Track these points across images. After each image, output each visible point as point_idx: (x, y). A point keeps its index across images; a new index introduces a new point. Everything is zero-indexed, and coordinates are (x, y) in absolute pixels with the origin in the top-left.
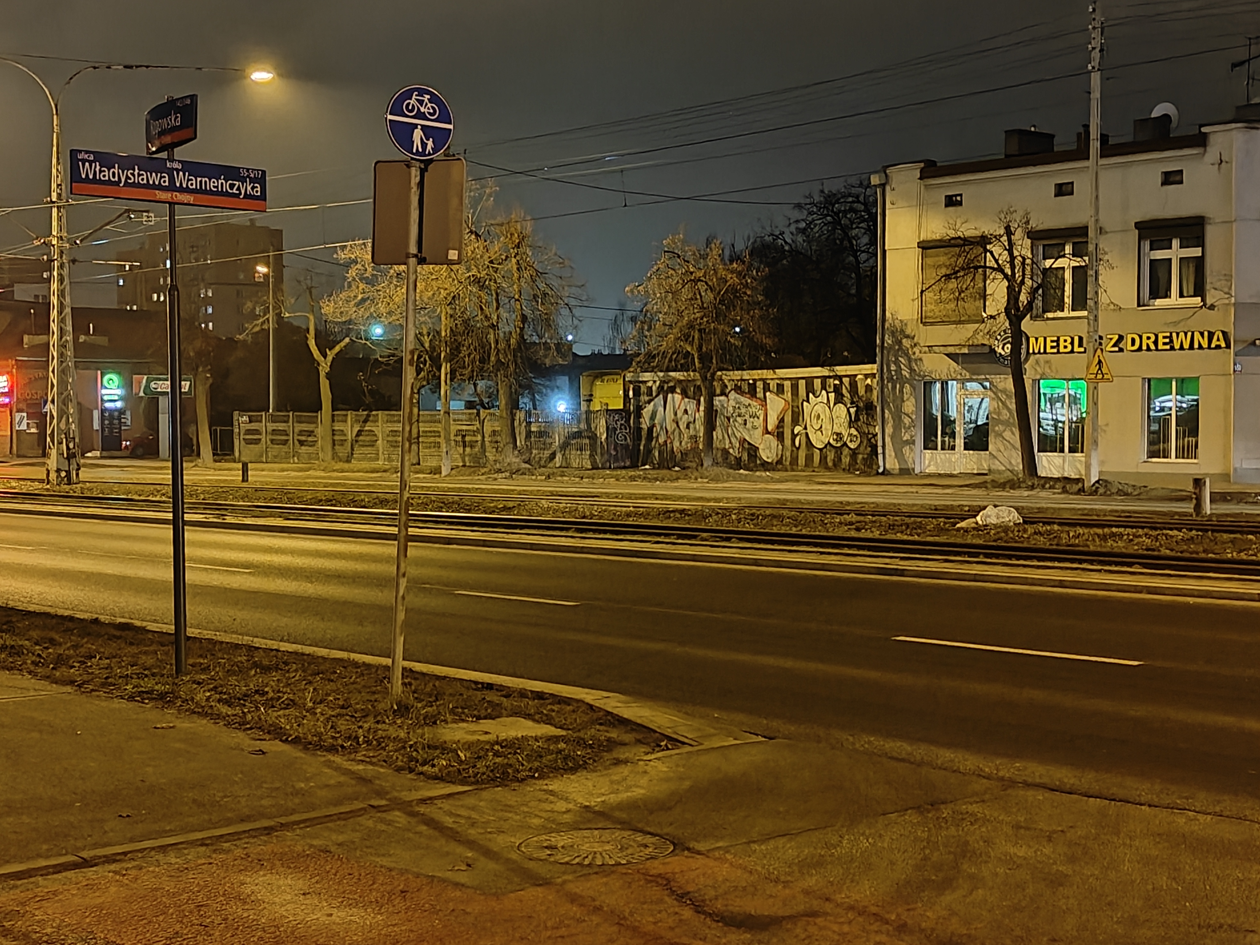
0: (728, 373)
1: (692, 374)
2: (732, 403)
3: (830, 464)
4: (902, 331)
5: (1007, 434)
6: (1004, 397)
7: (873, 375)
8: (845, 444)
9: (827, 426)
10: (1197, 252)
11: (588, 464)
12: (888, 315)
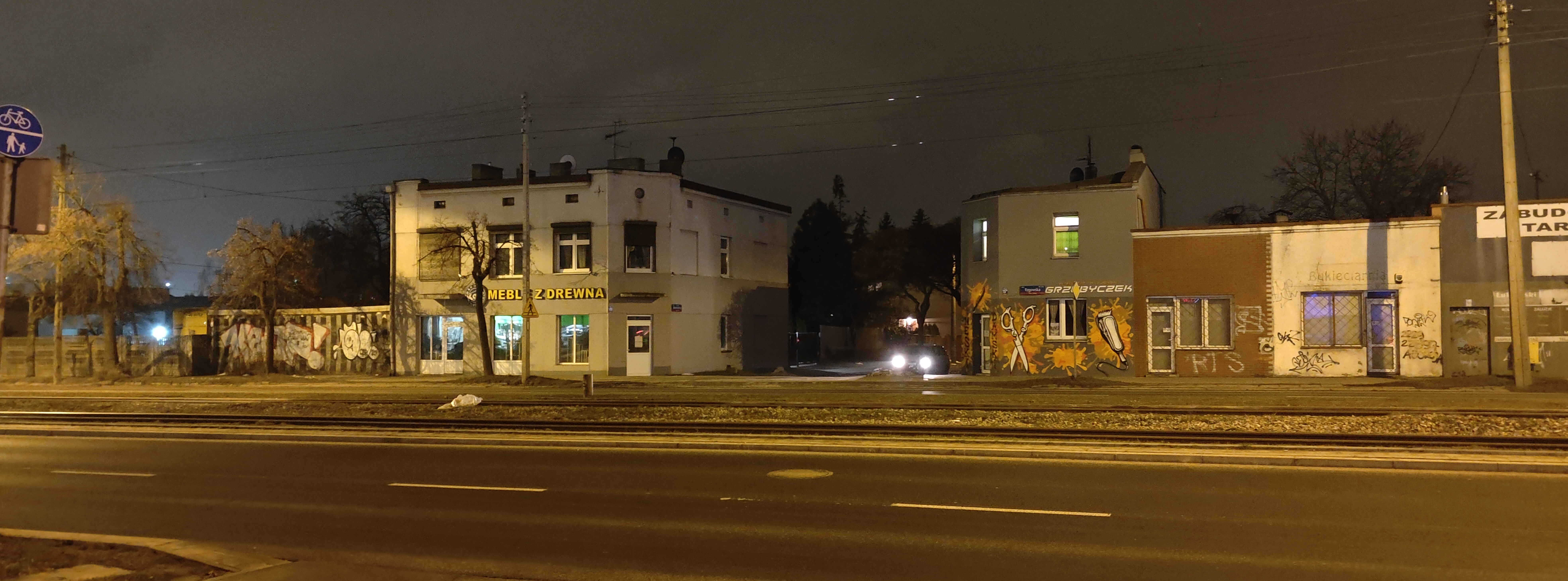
0: (285, 310)
1: (259, 311)
2: (288, 330)
3: (358, 370)
4: (407, 285)
5: (475, 349)
6: (472, 326)
7: (387, 313)
8: (368, 357)
9: (356, 345)
10: (586, 242)
11: (177, 373)
12: (397, 274)
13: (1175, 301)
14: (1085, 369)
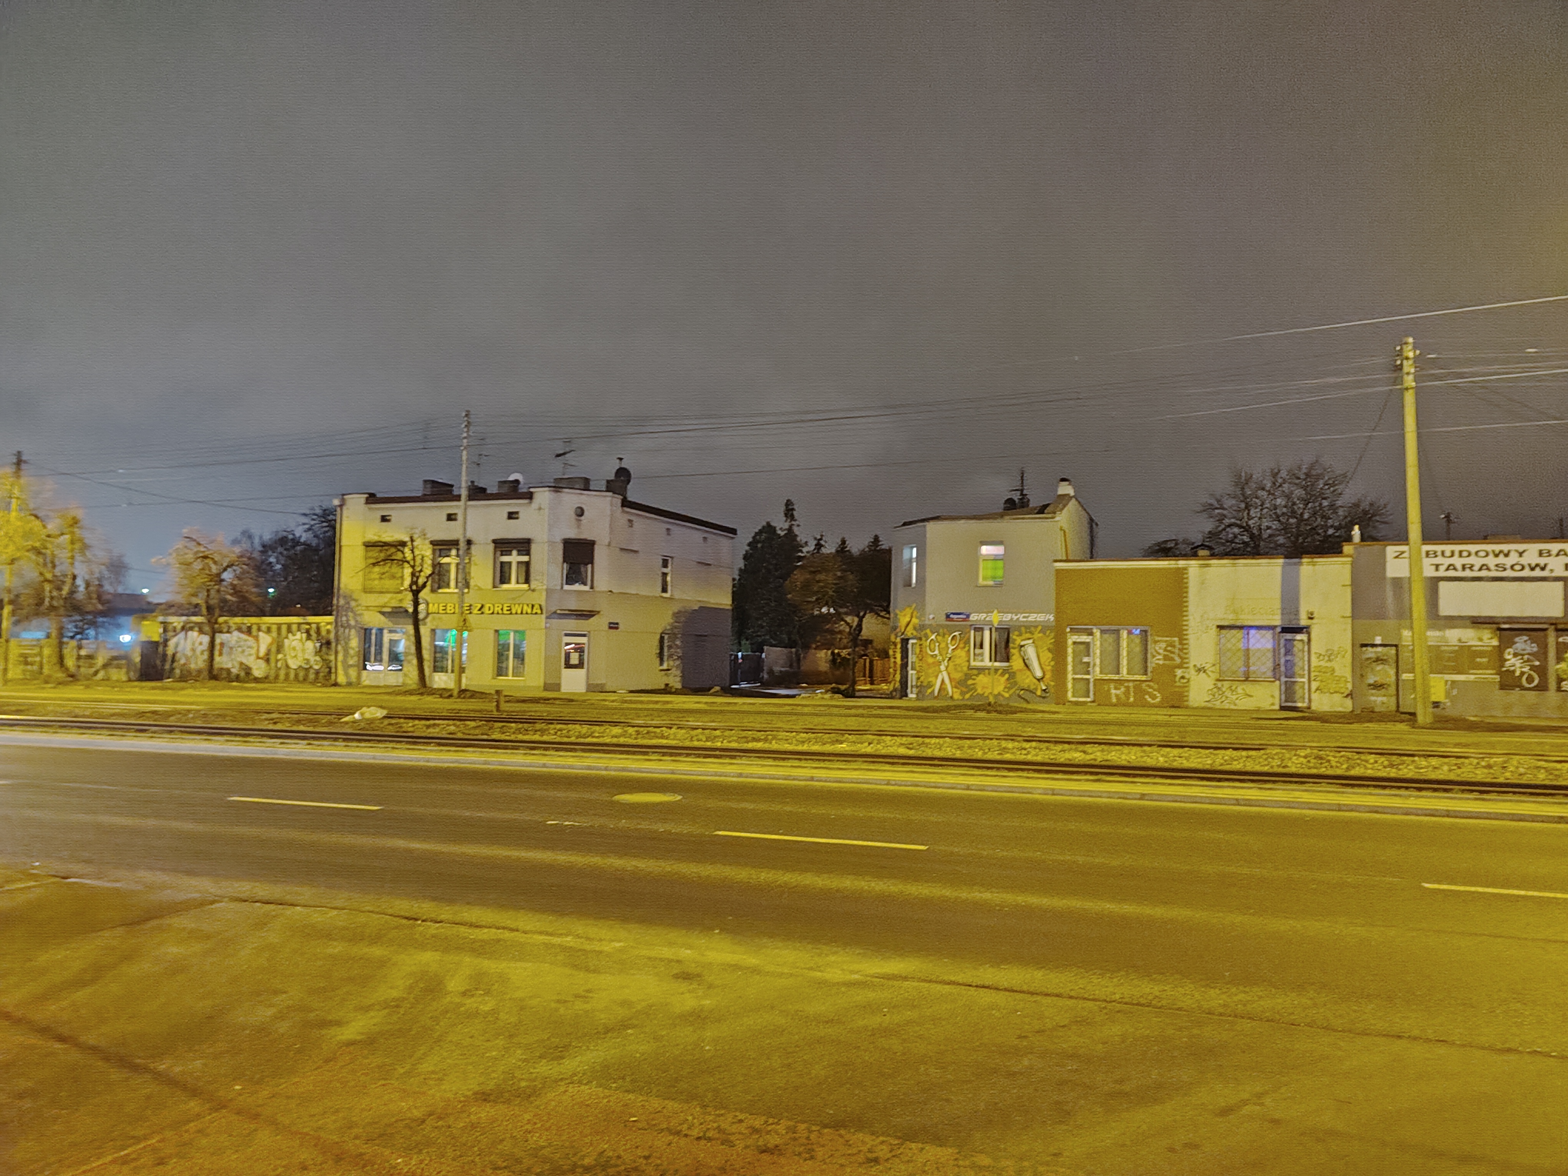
0: (231, 619)
1: (204, 619)
2: (232, 638)
3: (301, 678)
4: (351, 597)
7: (331, 624)
8: (311, 667)
9: (300, 654)
10: (525, 558)
11: (124, 678)
12: (342, 586)
13: (1095, 631)
14: (1007, 695)
